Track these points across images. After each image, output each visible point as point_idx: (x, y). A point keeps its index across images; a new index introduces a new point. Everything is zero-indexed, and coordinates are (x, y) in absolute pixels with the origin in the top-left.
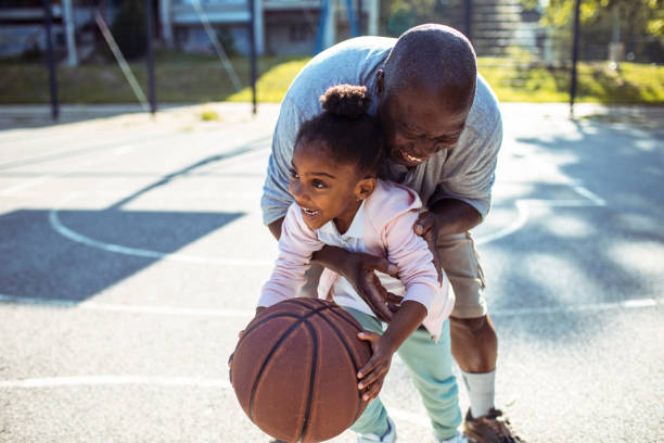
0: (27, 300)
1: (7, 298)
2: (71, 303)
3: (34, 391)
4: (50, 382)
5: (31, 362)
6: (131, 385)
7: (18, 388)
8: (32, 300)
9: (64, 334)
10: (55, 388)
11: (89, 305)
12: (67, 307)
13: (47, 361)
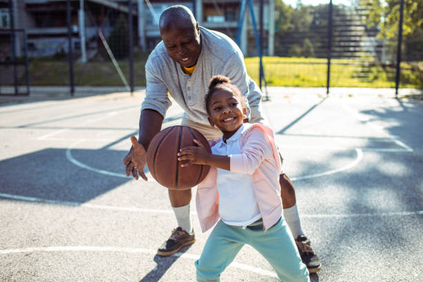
0: (50, 201)
1: (40, 200)
2: (76, 204)
3: (53, 253)
4: (62, 248)
5: (51, 237)
6: (109, 252)
7: (44, 252)
8: (54, 202)
9: (72, 221)
10: (65, 252)
11: (87, 205)
12: (74, 206)
13: (61, 237)
